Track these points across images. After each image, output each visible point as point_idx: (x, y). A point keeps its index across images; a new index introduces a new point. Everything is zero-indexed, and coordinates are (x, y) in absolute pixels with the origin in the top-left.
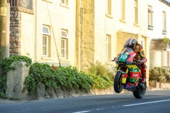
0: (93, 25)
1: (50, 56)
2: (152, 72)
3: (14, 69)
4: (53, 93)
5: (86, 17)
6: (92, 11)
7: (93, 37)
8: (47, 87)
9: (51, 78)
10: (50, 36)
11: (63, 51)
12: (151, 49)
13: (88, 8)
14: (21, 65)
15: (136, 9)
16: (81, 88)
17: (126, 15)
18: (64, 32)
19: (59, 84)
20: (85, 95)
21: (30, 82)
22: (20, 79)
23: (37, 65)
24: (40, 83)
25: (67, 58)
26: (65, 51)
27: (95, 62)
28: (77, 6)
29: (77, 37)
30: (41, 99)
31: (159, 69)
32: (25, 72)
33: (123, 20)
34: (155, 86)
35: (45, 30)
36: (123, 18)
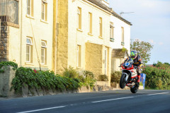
0: (67, 37)
1: (32, 62)
2: (113, 75)
3: (3, 72)
4: (35, 92)
5: (62, 30)
6: (66, 26)
7: (66, 47)
8: (30, 87)
9: (33, 80)
10: (32, 46)
11: (42, 58)
12: (112, 57)
13: (63, 23)
14: (9, 69)
15: (101, 25)
16: (57, 88)
17: (93, 30)
18: (44, 43)
19: (39, 84)
20: (60, 94)
21: (17, 83)
22: (8, 80)
23: (22, 69)
24: (24, 84)
25: (46, 64)
26: (44, 58)
27: (68, 67)
28: (54, 22)
29: (54, 46)
30: (25, 97)
31: (118, 73)
32: (12, 75)
33: (90, 34)
34: (115, 87)
35: (28, 41)
36: (91, 32)
